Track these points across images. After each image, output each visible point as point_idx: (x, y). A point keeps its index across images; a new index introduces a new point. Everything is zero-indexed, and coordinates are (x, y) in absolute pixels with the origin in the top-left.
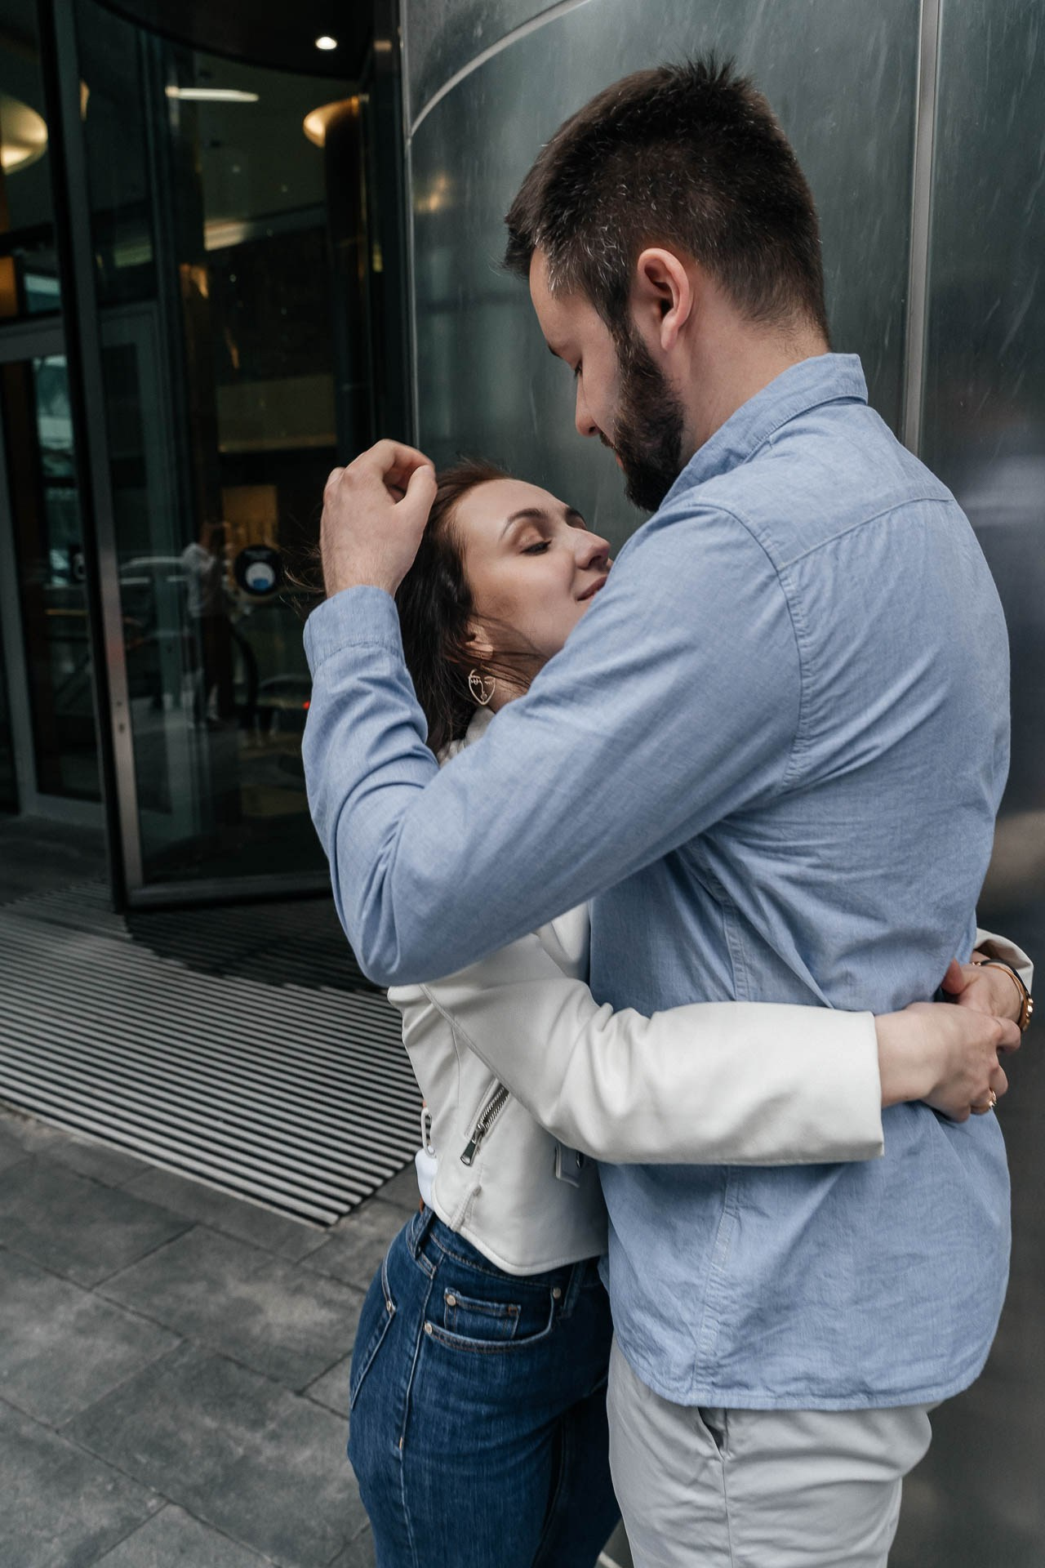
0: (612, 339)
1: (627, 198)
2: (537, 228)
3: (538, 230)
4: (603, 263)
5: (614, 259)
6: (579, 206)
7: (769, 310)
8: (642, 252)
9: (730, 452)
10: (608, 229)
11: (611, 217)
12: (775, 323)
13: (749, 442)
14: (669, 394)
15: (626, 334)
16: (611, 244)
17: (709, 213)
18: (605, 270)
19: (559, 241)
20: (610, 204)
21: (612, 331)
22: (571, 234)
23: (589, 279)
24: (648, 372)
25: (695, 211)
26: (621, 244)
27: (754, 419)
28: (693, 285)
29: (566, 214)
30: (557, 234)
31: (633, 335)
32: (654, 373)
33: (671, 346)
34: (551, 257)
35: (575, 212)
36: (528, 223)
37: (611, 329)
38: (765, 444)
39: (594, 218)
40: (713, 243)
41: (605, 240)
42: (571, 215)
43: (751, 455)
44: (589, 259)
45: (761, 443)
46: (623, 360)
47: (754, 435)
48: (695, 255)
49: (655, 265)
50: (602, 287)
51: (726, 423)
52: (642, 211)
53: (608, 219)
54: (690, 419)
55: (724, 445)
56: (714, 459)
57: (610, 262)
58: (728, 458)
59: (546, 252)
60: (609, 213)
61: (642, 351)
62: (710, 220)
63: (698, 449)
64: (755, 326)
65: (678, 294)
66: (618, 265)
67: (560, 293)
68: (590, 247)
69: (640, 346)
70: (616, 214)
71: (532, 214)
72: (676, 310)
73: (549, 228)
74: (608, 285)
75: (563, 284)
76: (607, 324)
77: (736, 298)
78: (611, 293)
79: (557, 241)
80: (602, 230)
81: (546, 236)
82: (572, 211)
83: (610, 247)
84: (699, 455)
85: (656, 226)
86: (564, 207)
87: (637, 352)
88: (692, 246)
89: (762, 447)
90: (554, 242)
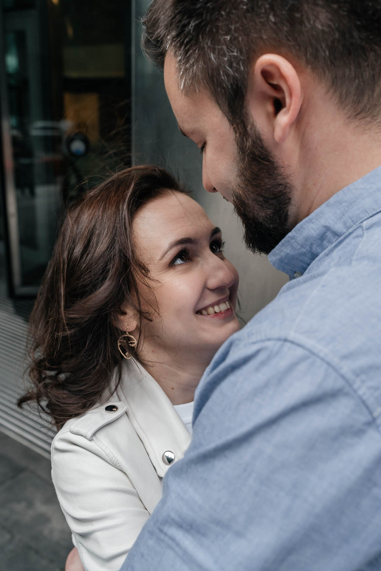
0: (232, 130)
1: (247, 11)
2: (168, 35)
3: (169, 37)
4: (225, 67)
5: (234, 65)
6: (204, 16)
7: (369, 109)
8: (258, 57)
9: (327, 228)
10: (231, 38)
11: (233, 27)
12: (376, 120)
13: (345, 223)
14: (279, 177)
15: (245, 127)
16: (233, 52)
17: (322, 25)
18: (228, 75)
19: (187, 48)
20: (232, 16)
21: (233, 125)
22: (197, 41)
23: (213, 81)
24: (263, 159)
25: (309, 22)
26: (241, 52)
27: (351, 204)
28: (304, 88)
29: (192, 24)
30: (185, 41)
31: (251, 129)
32: (269, 161)
33: (283, 139)
34: (180, 61)
35: (200, 23)
36: (161, 31)
37: (232, 122)
38: (358, 227)
39: (218, 28)
40: (325, 52)
41: (228, 48)
42: (196, 26)
43: (345, 235)
44: (212, 64)
45: (355, 227)
46: (242, 149)
47: (350, 218)
48: (308, 62)
49: (269, 69)
50: (224, 88)
51: (326, 203)
52: (261, 22)
53: (230, 30)
54: (296, 196)
55: (323, 222)
56: (313, 232)
57: (231, 66)
58: (325, 233)
59: (176, 55)
60: (231, 25)
61: (258, 141)
62: (323, 31)
63: (301, 221)
64: (357, 123)
65: (291, 95)
66: (237, 70)
67: (189, 91)
68: (214, 53)
69: (256, 137)
70: (238, 25)
71: (162, 24)
72: (289, 110)
73: (178, 35)
74: (229, 87)
75: (191, 83)
76: (228, 118)
77: (342, 101)
78: (232, 93)
79: (185, 47)
80: (224, 39)
81: (175, 42)
82: (197, 22)
83: (231, 54)
84: (302, 226)
85: (274, 36)
86: (190, 17)
87: (254, 142)
88: (306, 55)
89: (355, 230)
90: (183, 47)
